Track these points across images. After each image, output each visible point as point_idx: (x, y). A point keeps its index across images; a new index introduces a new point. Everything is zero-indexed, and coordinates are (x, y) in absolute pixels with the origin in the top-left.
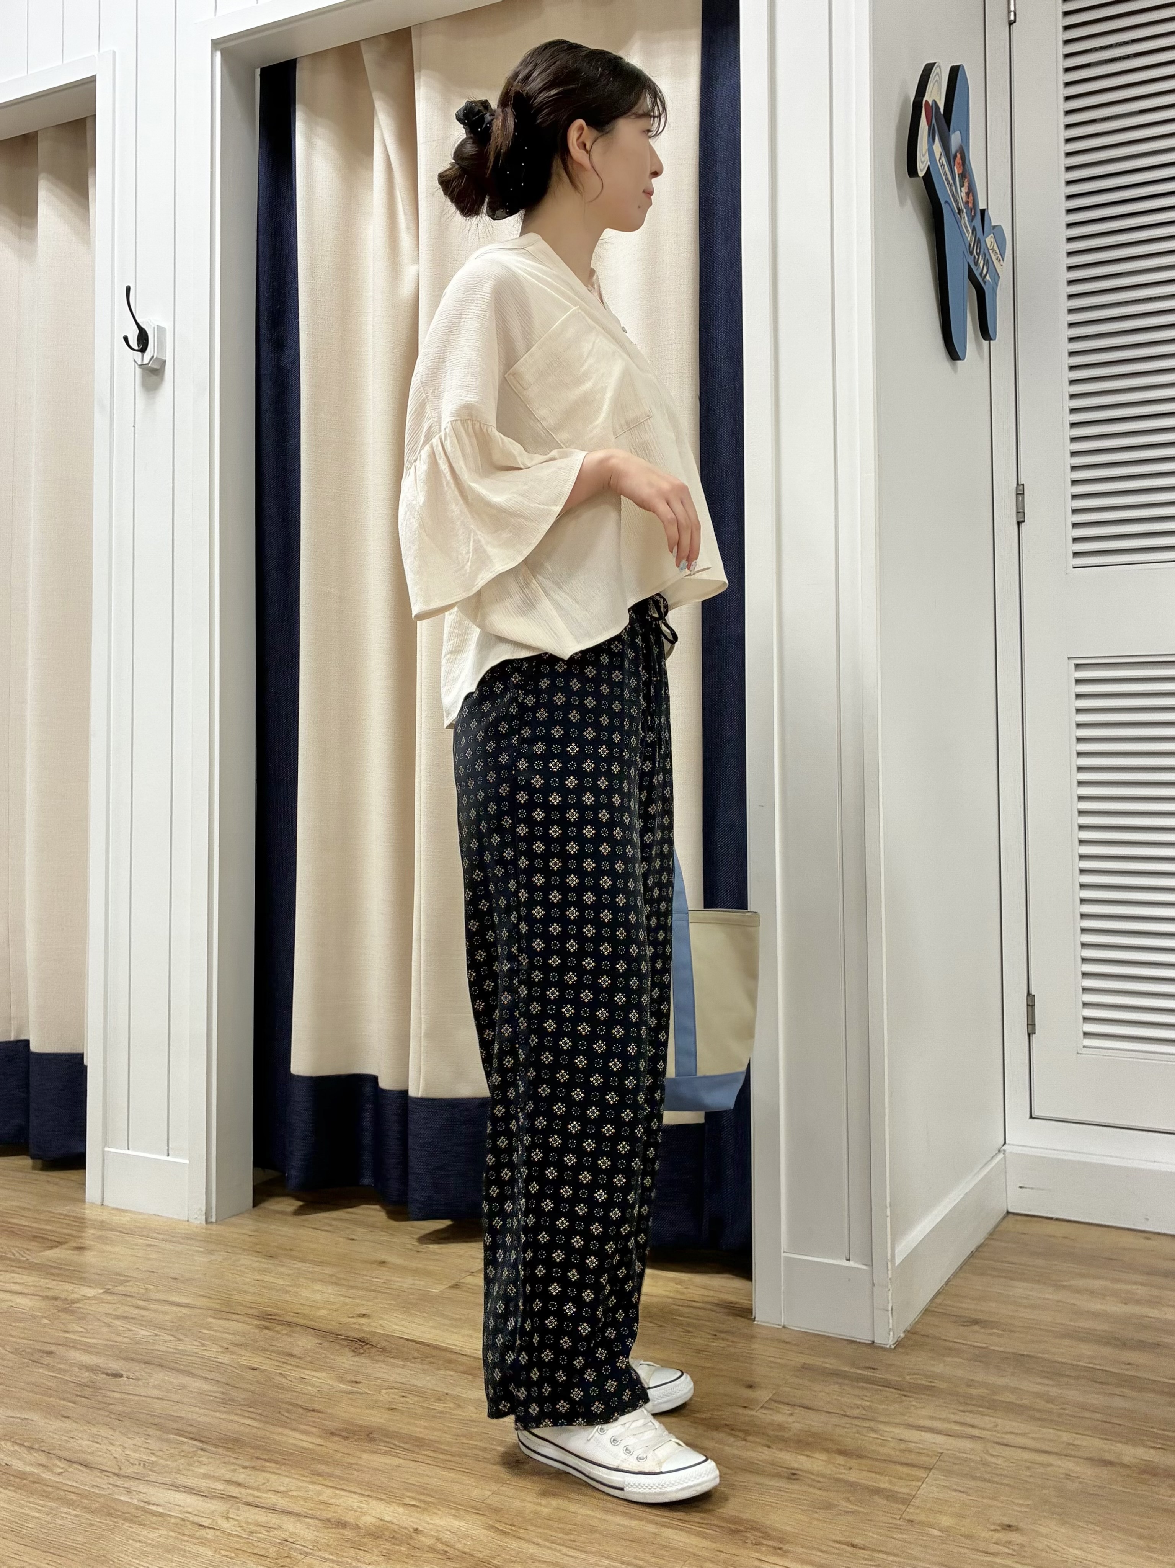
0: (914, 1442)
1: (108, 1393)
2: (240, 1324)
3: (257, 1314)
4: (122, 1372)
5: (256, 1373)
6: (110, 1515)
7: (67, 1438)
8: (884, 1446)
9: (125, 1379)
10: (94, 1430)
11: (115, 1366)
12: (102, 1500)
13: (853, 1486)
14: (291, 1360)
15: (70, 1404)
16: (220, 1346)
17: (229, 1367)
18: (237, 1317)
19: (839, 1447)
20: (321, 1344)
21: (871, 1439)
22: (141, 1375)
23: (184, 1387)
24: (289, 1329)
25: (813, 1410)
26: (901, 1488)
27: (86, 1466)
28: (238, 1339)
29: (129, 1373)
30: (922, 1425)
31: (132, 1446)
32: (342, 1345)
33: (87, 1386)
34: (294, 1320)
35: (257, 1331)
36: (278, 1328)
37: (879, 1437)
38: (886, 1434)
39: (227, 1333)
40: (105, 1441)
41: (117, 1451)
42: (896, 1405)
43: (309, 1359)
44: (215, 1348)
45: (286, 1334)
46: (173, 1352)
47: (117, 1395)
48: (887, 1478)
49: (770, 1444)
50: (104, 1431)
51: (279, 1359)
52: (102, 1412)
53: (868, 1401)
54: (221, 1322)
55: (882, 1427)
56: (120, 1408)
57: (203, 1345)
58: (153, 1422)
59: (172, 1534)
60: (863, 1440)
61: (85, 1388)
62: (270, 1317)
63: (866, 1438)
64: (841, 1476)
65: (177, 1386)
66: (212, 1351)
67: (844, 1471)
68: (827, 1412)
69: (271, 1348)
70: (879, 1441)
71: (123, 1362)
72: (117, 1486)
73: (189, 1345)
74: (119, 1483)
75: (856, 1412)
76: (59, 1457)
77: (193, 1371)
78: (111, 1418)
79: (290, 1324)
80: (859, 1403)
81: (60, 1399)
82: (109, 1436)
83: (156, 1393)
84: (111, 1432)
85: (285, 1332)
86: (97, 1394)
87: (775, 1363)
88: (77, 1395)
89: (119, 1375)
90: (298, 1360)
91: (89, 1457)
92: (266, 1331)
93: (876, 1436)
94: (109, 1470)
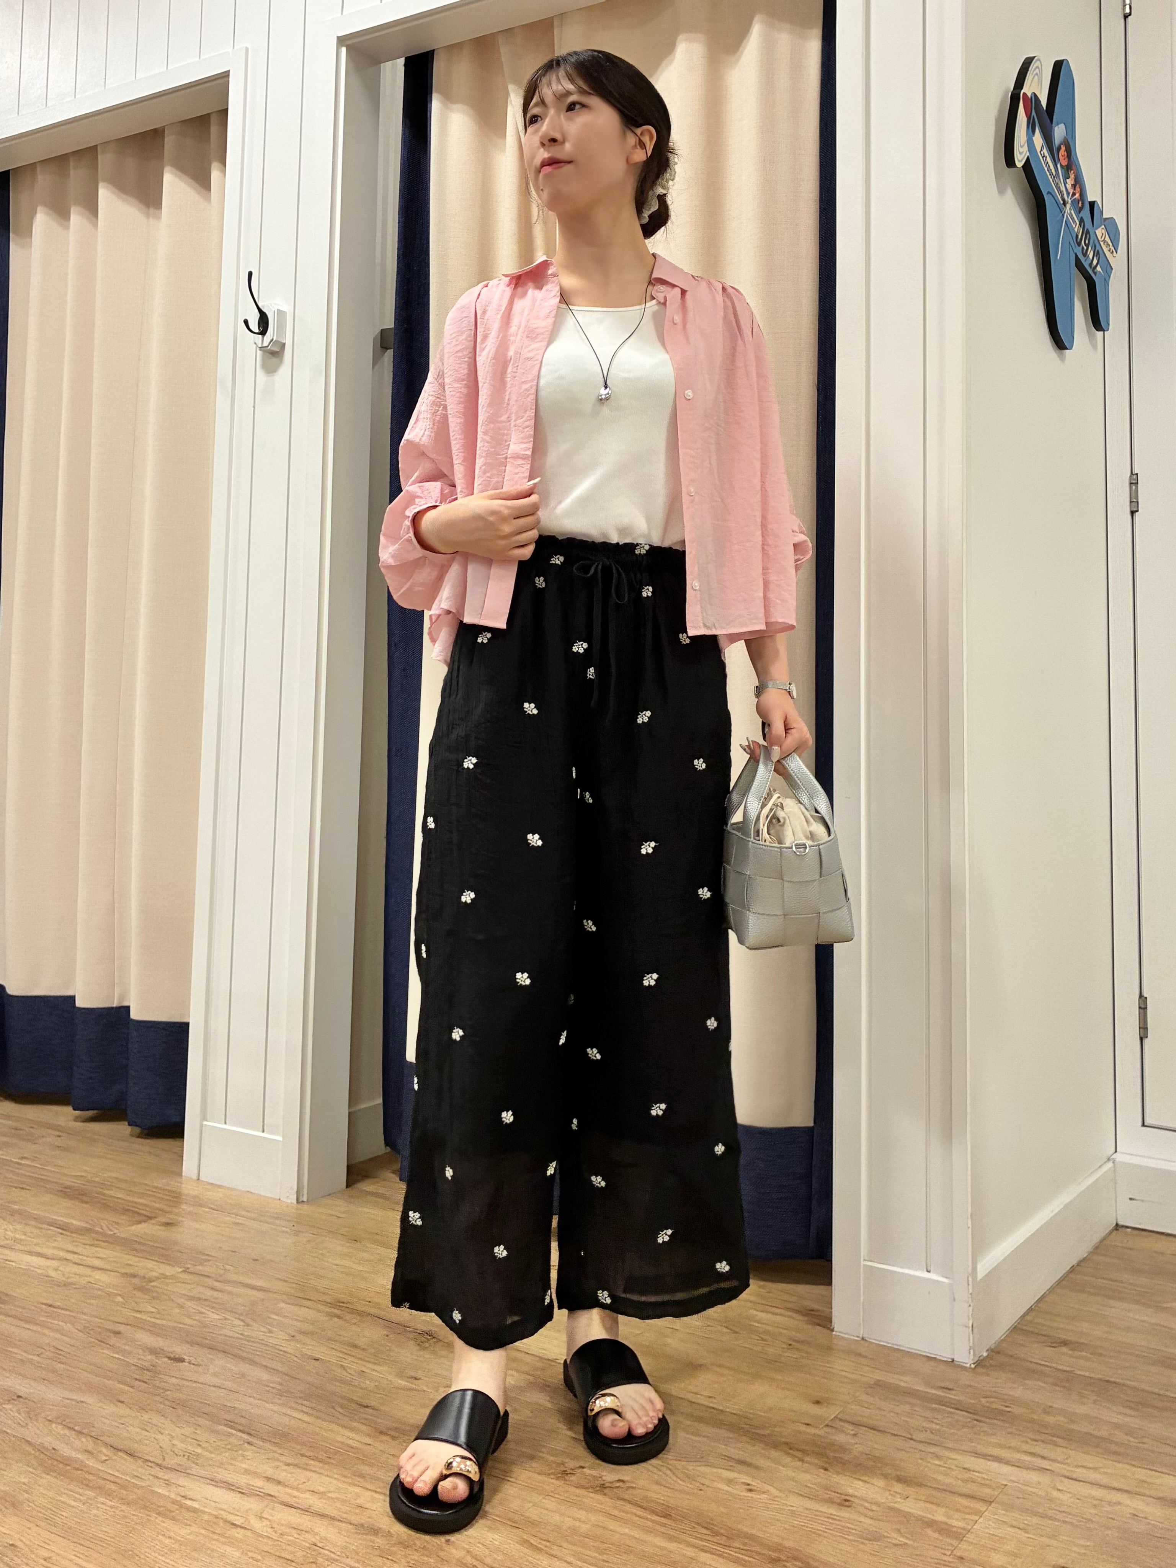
0: (979, 1472)
1: (167, 1378)
2: (311, 1311)
3: (329, 1301)
4: (186, 1358)
5: (317, 1363)
6: (145, 1507)
7: (116, 1424)
8: (946, 1475)
9: (186, 1364)
10: (146, 1417)
11: (179, 1349)
12: (139, 1492)
13: (907, 1516)
14: (354, 1352)
15: (127, 1388)
16: (286, 1332)
17: (293, 1357)
18: (308, 1303)
19: (898, 1473)
20: (387, 1336)
21: (933, 1467)
22: (203, 1361)
23: (243, 1375)
24: (358, 1318)
25: (879, 1431)
26: (957, 1523)
27: (131, 1455)
28: (306, 1327)
29: (191, 1358)
30: (990, 1453)
31: (180, 1435)
32: (409, 1338)
33: (147, 1370)
34: (367, 1309)
35: (327, 1318)
36: (348, 1317)
37: (942, 1463)
38: (950, 1461)
39: (296, 1320)
40: (155, 1428)
41: (164, 1440)
42: (965, 1430)
43: (373, 1351)
44: (282, 1335)
45: (355, 1324)
46: (240, 1339)
47: (174, 1380)
48: (944, 1510)
49: (827, 1466)
50: (156, 1419)
51: (344, 1350)
52: (158, 1398)
53: (937, 1424)
54: (290, 1308)
55: (947, 1453)
56: (177, 1395)
57: (270, 1332)
58: (205, 1411)
59: (203, 1531)
60: (926, 1467)
61: (145, 1372)
62: (341, 1304)
63: (929, 1464)
64: (896, 1505)
65: (236, 1374)
66: (279, 1338)
67: (899, 1500)
68: (892, 1434)
69: (337, 1338)
70: (943, 1469)
71: (188, 1346)
72: (157, 1477)
73: (257, 1331)
74: (161, 1474)
75: (921, 1436)
76: (106, 1444)
77: (257, 1359)
78: (164, 1404)
79: (361, 1314)
80: (925, 1424)
81: (119, 1382)
82: (160, 1424)
83: (215, 1381)
84: (162, 1420)
85: (354, 1321)
86: (156, 1379)
87: (845, 1377)
88: (136, 1379)
89: (182, 1360)
90: (361, 1352)
91: (136, 1445)
92: (336, 1320)
93: (937, 1462)
94: (151, 1459)
